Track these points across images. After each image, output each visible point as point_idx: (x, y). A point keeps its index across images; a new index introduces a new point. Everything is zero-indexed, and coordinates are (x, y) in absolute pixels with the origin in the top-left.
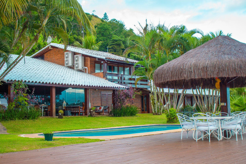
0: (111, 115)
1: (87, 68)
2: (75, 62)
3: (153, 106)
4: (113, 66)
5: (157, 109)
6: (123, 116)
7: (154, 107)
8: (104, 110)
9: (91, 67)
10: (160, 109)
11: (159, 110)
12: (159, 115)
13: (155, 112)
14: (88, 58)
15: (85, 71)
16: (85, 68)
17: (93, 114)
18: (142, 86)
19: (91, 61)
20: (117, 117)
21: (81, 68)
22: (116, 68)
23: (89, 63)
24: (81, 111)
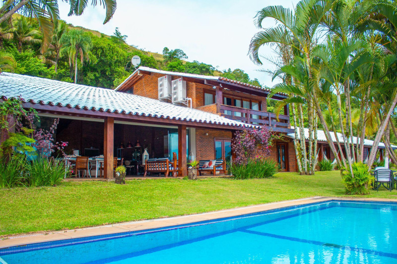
0: (228, 176)
1: (191, 99)
2: (173, 91)
3: (301, 160)
4: (233, 98)
5: (306, 165)
6: (251, 177)
7: (301, 162)
8: (216, 167)
9: (197, 98)
10: (312, 165)
11: (310, 166)
12: (310, 174)
13: (304, 170)
14: (194, 83)
15: (188, 105)
16: (188, 99)
17: (193, 175)
18: (279, 128)
19: (197, 88)
20: (240, 179)
21: (182, 99)
22: (238, 102)
23: (194, 92)
24: (170, 169)
